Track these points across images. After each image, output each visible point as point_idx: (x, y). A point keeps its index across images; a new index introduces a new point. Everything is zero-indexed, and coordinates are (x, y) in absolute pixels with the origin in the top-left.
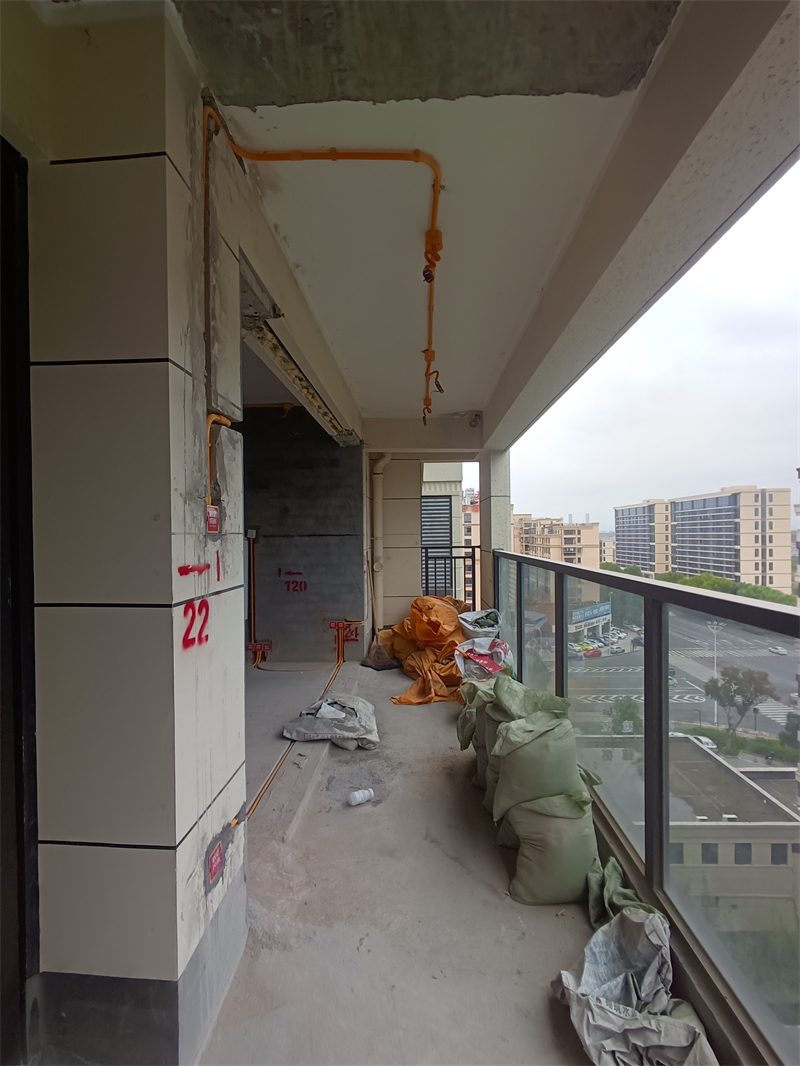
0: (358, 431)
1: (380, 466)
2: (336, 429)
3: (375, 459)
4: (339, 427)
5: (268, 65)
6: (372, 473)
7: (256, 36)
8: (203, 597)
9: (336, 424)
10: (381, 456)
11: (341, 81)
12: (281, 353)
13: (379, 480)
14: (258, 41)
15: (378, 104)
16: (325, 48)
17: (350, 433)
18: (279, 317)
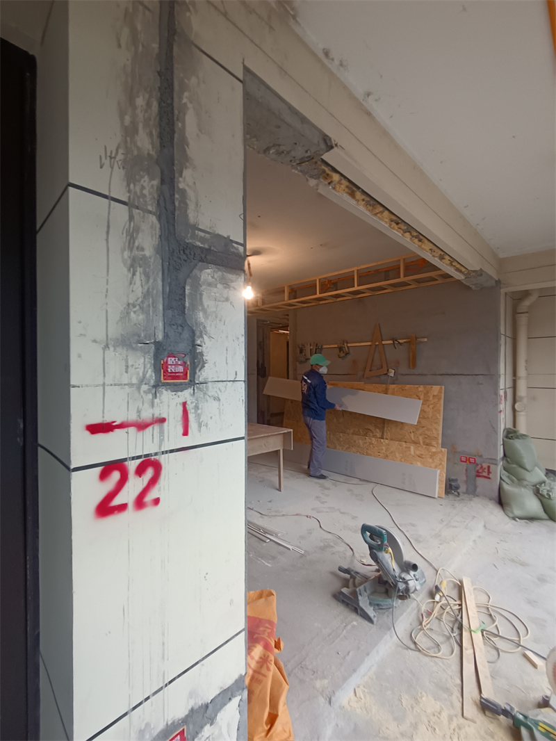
0: (491, 271)
1: (527, 303)
2: (461, 271)
3: (519, 297)
4: (463, 270)
6: (515, 313)
8: (147, 456)
9: (458, 266)
12: (358, 195)
13: (523, 320)
17: (480, 273)
18: (332, 147)
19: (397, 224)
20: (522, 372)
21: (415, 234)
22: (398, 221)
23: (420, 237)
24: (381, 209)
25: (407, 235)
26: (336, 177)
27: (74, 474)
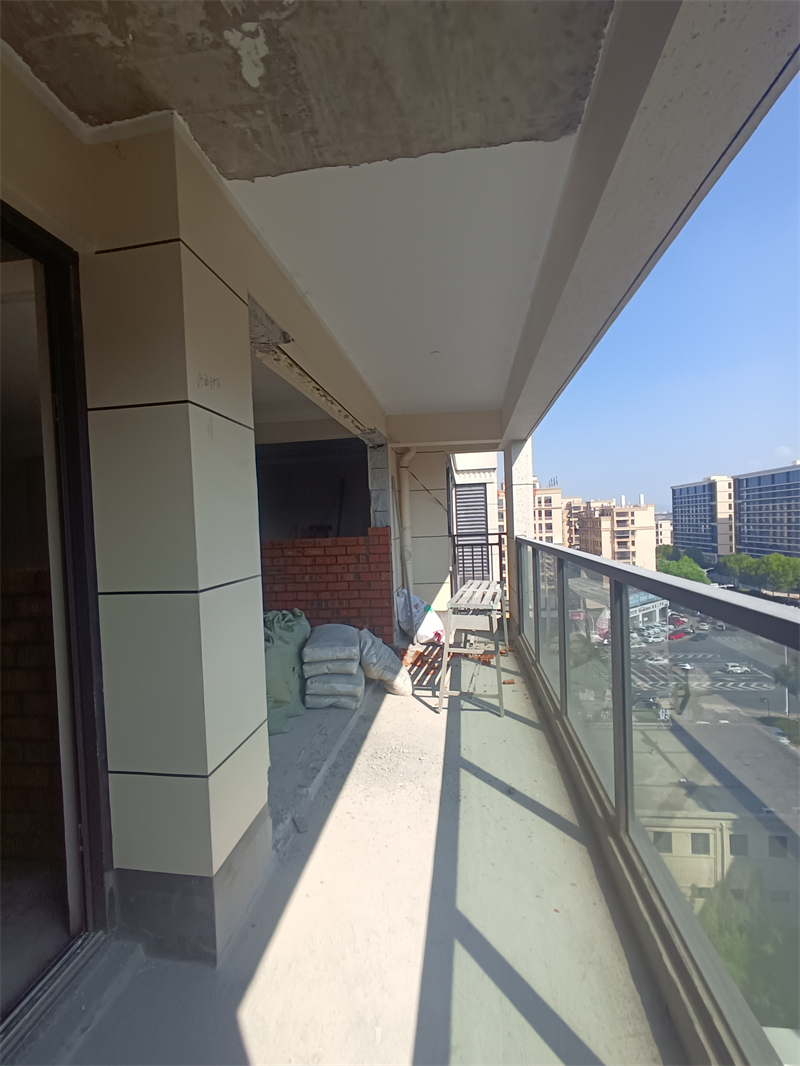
0: (381, 429)
1: (407, 458)
2: (359, 428)
3: (401, 453)
4: (361, 427)
5: (260, 149)
6: (399, 467)
7: (247, 130)
9: (358, 425)
10: (407, 450)
11: (321, 154)
13: (405, 474)
14: (250, 133)
15: (354, 167)
16: (303, 133)
17: (373, 431)
18: (289, 341)
19: (318, 390)
20: (407, 522)
21: (329, 398)
22: (319, 388)
23: (334, 401)
24: (310, 380)
25: (324, 399)
26: (284, 357)
27: (201, 594)
